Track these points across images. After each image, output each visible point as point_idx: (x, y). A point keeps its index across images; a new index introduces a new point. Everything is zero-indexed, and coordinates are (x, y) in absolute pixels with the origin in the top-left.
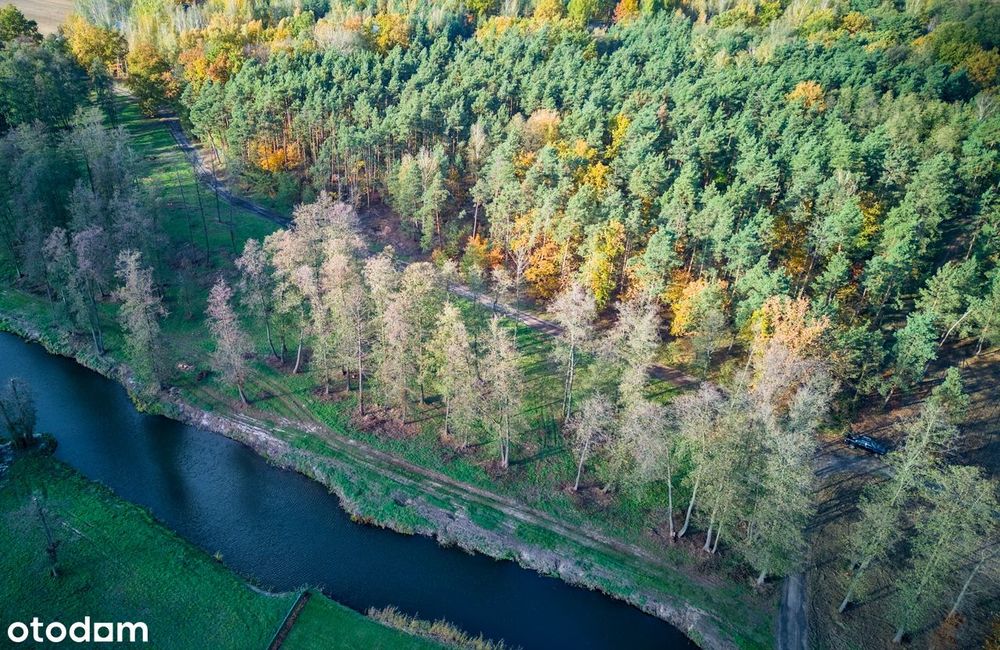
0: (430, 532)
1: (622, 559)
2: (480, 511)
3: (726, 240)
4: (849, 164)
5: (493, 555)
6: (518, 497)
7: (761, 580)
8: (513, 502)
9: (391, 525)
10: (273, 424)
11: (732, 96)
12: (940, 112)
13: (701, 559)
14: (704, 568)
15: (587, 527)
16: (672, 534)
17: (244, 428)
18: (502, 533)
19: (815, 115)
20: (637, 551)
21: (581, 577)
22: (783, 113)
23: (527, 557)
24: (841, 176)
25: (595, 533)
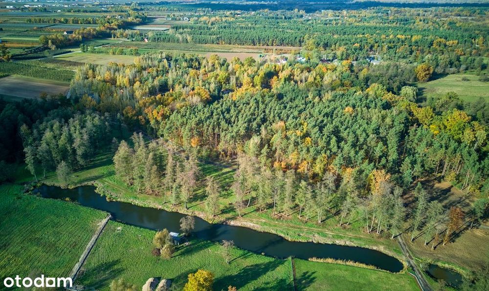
0: (311, 241)
1: (360, 239)
2: (320, 234)
3: (354, 157)
4: (372, 132)
5: (329, 243)
6: (327, 229)
7: (392, 237)
8: (327, 230)
9: (301, 241)
10: (252, 221)
11: (329, 113)
12: (385, 113)
13: (377, 236)
14: (379, 237)
15: (348, 233)
16: (368, 231)
17: (245, 223)
18: (329, 238)
19: (354, 117)
20: (362, 236)
21: (352, 244)
22: (345, 117)
23: (338, 242)
24: (371, 136)
25: (351, 234)
